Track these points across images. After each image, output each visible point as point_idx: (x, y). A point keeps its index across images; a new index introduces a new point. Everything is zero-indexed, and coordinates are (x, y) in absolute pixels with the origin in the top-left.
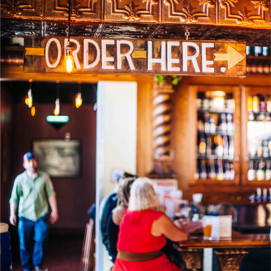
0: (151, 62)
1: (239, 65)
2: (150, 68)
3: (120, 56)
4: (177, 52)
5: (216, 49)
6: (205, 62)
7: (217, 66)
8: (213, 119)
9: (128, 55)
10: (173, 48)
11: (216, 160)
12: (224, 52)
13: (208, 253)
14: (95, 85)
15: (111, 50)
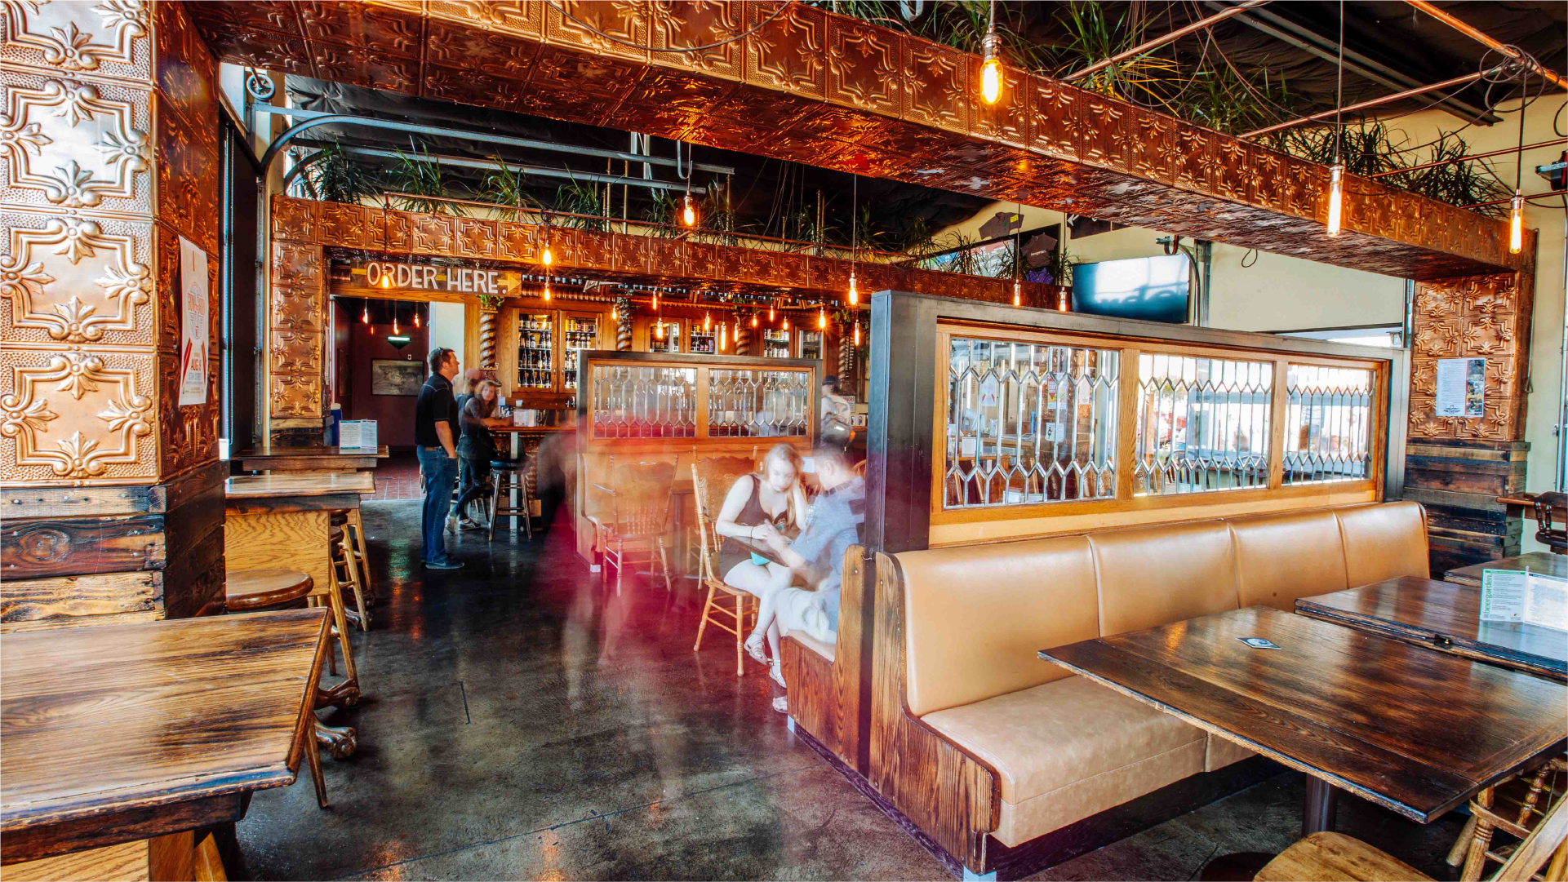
0: (450, 283)
1: (517, 288)
2: (449, 288)
3: (426, 279)
4: (470, 277)
5: (499, 276)
6: (491, 285)
7: (500, 289)
8: (536, 337)
9: (432, 278)
10: (467, 274)
11: (538, 372)
12: (505, 278)
13: (514, 436)
14: (427, 304)
15: (420, 274)
